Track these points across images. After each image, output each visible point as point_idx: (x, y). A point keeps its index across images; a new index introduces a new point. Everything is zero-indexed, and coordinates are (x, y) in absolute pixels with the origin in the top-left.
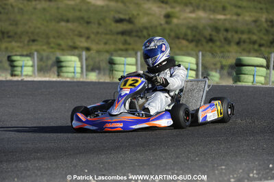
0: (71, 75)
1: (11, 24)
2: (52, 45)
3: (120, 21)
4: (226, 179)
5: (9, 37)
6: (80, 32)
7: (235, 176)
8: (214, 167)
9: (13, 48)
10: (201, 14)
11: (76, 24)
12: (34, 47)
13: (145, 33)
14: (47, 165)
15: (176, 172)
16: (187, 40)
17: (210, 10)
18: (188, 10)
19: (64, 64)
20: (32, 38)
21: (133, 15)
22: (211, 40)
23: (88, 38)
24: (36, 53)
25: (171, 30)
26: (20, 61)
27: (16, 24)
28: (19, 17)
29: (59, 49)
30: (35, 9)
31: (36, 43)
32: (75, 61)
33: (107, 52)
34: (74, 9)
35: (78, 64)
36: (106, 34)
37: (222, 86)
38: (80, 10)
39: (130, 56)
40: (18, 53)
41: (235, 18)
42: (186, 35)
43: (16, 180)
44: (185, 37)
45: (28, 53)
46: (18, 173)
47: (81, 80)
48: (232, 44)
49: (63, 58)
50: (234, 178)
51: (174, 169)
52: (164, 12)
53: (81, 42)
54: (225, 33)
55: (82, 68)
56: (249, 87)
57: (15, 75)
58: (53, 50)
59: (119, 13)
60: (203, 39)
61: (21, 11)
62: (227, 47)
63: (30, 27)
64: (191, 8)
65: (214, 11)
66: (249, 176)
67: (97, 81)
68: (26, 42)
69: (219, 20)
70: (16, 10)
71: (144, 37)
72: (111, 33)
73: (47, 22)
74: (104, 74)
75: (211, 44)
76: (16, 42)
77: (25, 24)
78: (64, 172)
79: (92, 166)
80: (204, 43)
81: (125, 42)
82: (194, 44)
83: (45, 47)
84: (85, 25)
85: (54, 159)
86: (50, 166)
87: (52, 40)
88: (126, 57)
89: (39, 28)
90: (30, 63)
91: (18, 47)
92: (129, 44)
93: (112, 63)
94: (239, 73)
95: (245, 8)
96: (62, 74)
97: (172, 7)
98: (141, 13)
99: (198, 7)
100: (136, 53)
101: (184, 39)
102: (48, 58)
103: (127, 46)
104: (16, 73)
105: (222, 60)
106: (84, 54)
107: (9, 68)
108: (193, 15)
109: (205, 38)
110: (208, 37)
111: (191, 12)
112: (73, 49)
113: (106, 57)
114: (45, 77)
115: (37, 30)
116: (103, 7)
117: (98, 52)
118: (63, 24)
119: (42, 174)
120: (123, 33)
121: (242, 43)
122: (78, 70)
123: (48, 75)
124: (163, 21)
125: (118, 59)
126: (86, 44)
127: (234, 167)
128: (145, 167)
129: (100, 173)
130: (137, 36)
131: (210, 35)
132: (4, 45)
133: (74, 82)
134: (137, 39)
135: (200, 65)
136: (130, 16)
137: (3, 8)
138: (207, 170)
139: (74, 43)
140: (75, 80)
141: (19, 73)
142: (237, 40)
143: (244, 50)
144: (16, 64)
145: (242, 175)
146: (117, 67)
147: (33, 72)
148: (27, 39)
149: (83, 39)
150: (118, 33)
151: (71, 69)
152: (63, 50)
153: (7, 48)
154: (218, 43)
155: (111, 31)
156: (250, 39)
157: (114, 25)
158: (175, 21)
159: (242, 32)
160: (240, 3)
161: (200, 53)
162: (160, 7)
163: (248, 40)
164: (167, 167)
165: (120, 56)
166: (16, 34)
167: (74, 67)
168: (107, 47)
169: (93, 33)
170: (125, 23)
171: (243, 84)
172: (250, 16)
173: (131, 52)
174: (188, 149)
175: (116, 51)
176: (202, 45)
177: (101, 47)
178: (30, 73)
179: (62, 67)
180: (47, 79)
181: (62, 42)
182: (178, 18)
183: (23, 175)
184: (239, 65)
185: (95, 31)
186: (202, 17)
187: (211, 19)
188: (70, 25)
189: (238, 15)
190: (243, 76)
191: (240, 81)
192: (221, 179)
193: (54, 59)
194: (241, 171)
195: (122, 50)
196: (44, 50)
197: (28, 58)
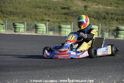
0: (42, 32)
1: (14, 9)
2: (33, 19)
3: (64, 8)
4: (112, 82)
5: (13, 14)
6: (45, 13)
7: (116, 80)
8: (106, 76)
9: (15, 20)
10: (101, 6)
11: (44, 9)
12: (24, 19)
13: (75, 14)
14: (31, 73)
15: (89, 78)
16: (94, 18)
17: (105, 4)
18: (94, 4)
19: (38, 27)
20: (24, 15)
21: (70, 6)
22: (105, 18)
23: (49, 16)
24: (26, 22)
25: (87, 13)
26: (18, 25)
27: (17, 9)
28: (18, 5)
29: (36, 20)
30: (25, 2)
31: (25, 17)
32: (43, 26)
33: (58, 22)
34: (43, 3)
35: (45, 28)
36: (57, 14)
37: (110, 39)
38: (46, 3)
39: (68, 24)
40: (18, 22)
41: (116, 8)
42: (93, 15)
43: (17, 79)
44: (93, 17)
45: (22, 22)
46: (18, 76)
47: (46, 35)
48: (114, 20)
49: (38, 25)
50: (115, 81)
51: (88, 77)
52: (83, 5)
53: (46, 17)
54: (111, 15)
55: (46, 29)
56: (122, 40)
57: (16, 32)
58: (33, 21)
59: (63, 4)
60: (101, 17)
61: (19, 3)
62: (112, 22)
63: (23, 10)
64: (96, 4)
65: (106, 5)
66: (122, 80)
67: (53, 35)
68: (21, 17)
69: (109, 9)
70: (17, 2)
71: (75, 16)
72: (60, 14)
73: (31, 8)
74: (56, 33)
75: (104, 20)
76: (16, 17)
77: (21, 9)
78: (38, 77)
79: (51, 74)
80: (102, 20)
81: (66, 18)
82: (97, 20)
83: (29, 19)
84: (48, 10)
85: (34, 70)
86: (32, 73)
87: (33, 16)
88: (66, 25)
89: (27, 11)
90: (23, 26)
91: (18, 19)
92: (68, 19)
93: (60, 27)
94: (118, 34)
95: (120, 4)
96: (37, 32)
97: (87, 3)
98: (73, 5)
99: (99, 3)
100: (71, 23)
101: (92, 17)
102: (31, 25)
103: (66, 20)
104: (17, 31)
105: (109, 27)
106: (48, 23)
107: (14, 28)
108: (97, 7)
109: (102, 17)
110: (103, 17)
111: (96, 5)
112: (42, 20)
113: (57, 24)
114: (30, 33)
115: (26, 12)
116: (56, 2)
117: (54, 22)
118: (38, 9)
119: (28, 77)
120: (65, 14)
121: (119, 20)
122: (45, 30)
123: (31, 32)
124: (83, 9)
125: (63, 26)
126: (48, 19)
127: (115, 76)
128: (75, 75)
129: (55, 77)
130: (71, 15)
131: (105, 16)
132: (11, 18)
133: (43, 36)
134: (71, 17)
135: (100, 29)
136: (69, 6)
137: (11, 1)
138: (103, 77)
139: (43, 18)
140: (43, 35)
141: (18, 31)
142: (117, 19)
143: (119, 23)
144: (17, 27)
145: (119, 80)
146: (62, 29)
147: (24, 30)
148: (22, 15)
149: (47, 16)
150: (63, 14)
151: (42, 30)
152: (38, 21)
153: (12, 19)
154: (108, 20)
155: (59, 13)
156: (122, 18)
157: (61, 10)
158: (89, 9)
159: (119, 15)
160: (118, 2)
161: (100, 24)
162: (82, 2)
163: (121, 19)
164: (85, 75)
165: (64, 24)
166: (16, 13)
167: (43, 29)
168: (57, 20)
169: (51, 13)
170: (66, 9)
171: (119, 39)
172: (123, 8)
173: (68, 23)
174: (94, 67)
175: (61, 22)
176: (101, 20)
177: (55, 20)
178: (23, 31)
179: (37, 29)
180: (31, 34)
181: (37, 17)
182: (90, 8)
183: (20, 77)
184: (118, 30)
185: (52, 13)
186: (101, 7)
187: (105, 9)
188: (41, 10)
189: (117, 7)
190: (119, 35)
191: (118, 37)
192: (109, 82)
193: (33, 25)
194: (119, 78)
195: (64, 22)
196: (29, 21)
197: (22, 24)
